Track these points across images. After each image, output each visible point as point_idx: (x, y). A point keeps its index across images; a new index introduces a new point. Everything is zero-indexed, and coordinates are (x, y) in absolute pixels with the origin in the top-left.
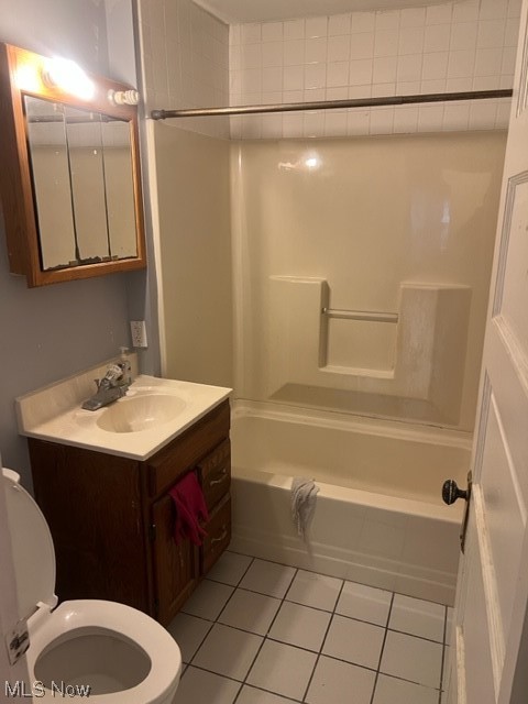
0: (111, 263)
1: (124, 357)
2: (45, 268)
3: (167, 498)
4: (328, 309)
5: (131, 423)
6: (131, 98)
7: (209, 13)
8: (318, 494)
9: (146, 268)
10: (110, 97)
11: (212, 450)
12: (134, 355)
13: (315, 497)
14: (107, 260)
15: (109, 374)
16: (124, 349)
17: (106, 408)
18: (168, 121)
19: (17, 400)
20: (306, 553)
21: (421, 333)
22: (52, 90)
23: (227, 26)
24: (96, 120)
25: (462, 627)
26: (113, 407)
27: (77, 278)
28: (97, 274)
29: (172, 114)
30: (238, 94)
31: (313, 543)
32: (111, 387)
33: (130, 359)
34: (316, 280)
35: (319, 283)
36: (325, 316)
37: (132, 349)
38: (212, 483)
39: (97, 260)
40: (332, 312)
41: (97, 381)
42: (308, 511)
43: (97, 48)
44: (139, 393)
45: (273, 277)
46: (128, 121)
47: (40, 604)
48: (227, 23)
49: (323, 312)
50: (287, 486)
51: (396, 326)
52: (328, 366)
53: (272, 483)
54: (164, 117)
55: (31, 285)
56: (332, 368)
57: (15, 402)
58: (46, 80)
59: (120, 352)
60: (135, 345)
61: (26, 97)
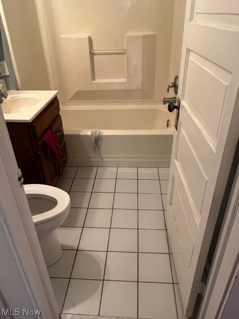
3: (41, 141)
4: (93, 51)
8: (103, 134)
13: (102, 136)
20: (101, 160)
21: (137, 58)
25: (177, 159)
31: (103, 155)
34: (86, 35)
35: (87, 37)
36: (92, 54)
40: (95, 52)
42: (100, 142)
44: (13, 97)
45: (62, 36)
49: (90, 52)
50: (89, 133)
51: (125, 56)
52: (96, 80)
56: (97, 81)
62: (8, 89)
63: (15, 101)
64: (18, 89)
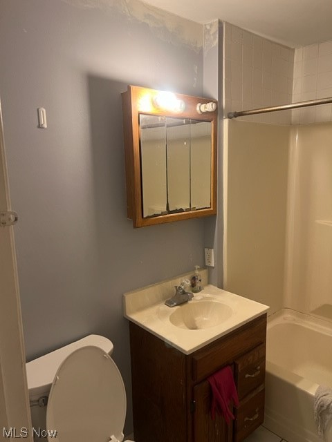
0: (191, 212)
1: (197, 272)
2: (145, 217)
5: (196, 319)
6: (210, 107)
7: (278, 44)
9: (216, 215)
10: (198, 109)
11: (249, 351)
12: (205, 271)
14: (187, 210)
15: (182, 284)
16: (197, 267)
17: (179, 307)
18: (239, 119)
19: (125, 295)
22: (158, 109)
23: (294, 50)
24: (188, 123)
26: (184, 306)
27: (166, 221)
28: (180, 219)
29: (241, 114)
30: (299, 93)
32: (184, 293)
33: (202, 274)
37: (204, 267)
38: (247, 376)
39: (181, 210)
41: (176, 287)
43: (195, 79)
44: (204, 298)
46: (210, 122)
47: (112, 437)
48: (293, 48)
50: (312, 392)
53: (300, 386)
54: (235, 117)
55: (135, 227)
57: (123, 296)
58: (154, 104)
59: (194, 269)
60: (207, 264)
61: (140, 115)
62: (209, 283)
63: (206, 305)
64: (221, 287)
